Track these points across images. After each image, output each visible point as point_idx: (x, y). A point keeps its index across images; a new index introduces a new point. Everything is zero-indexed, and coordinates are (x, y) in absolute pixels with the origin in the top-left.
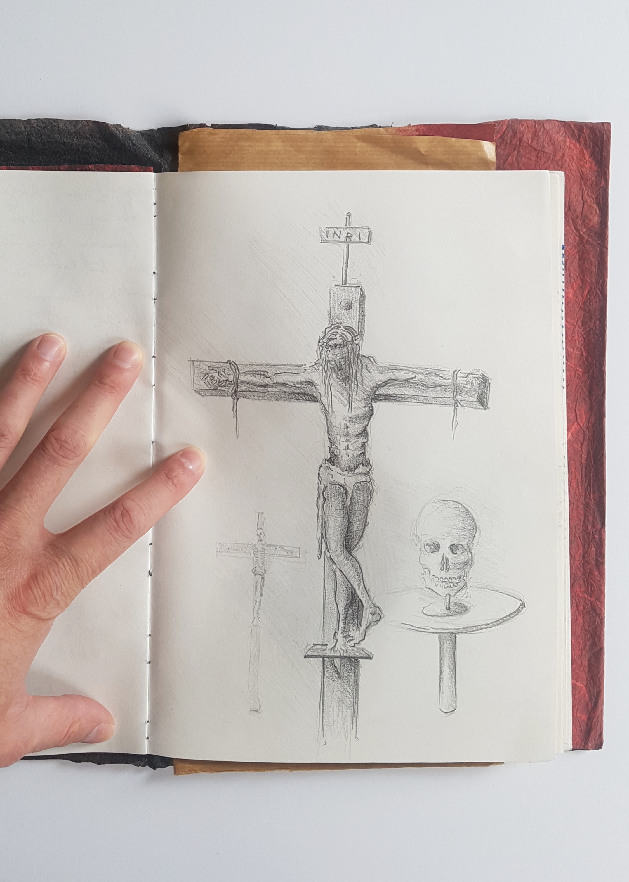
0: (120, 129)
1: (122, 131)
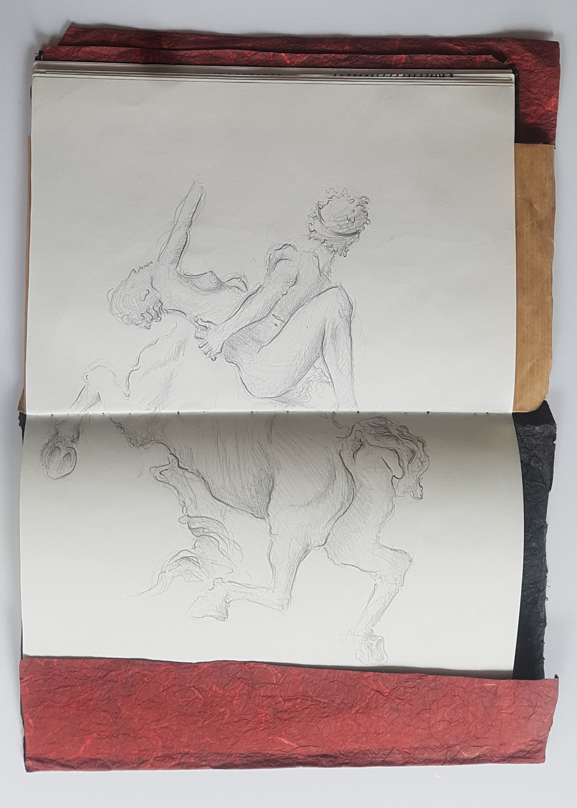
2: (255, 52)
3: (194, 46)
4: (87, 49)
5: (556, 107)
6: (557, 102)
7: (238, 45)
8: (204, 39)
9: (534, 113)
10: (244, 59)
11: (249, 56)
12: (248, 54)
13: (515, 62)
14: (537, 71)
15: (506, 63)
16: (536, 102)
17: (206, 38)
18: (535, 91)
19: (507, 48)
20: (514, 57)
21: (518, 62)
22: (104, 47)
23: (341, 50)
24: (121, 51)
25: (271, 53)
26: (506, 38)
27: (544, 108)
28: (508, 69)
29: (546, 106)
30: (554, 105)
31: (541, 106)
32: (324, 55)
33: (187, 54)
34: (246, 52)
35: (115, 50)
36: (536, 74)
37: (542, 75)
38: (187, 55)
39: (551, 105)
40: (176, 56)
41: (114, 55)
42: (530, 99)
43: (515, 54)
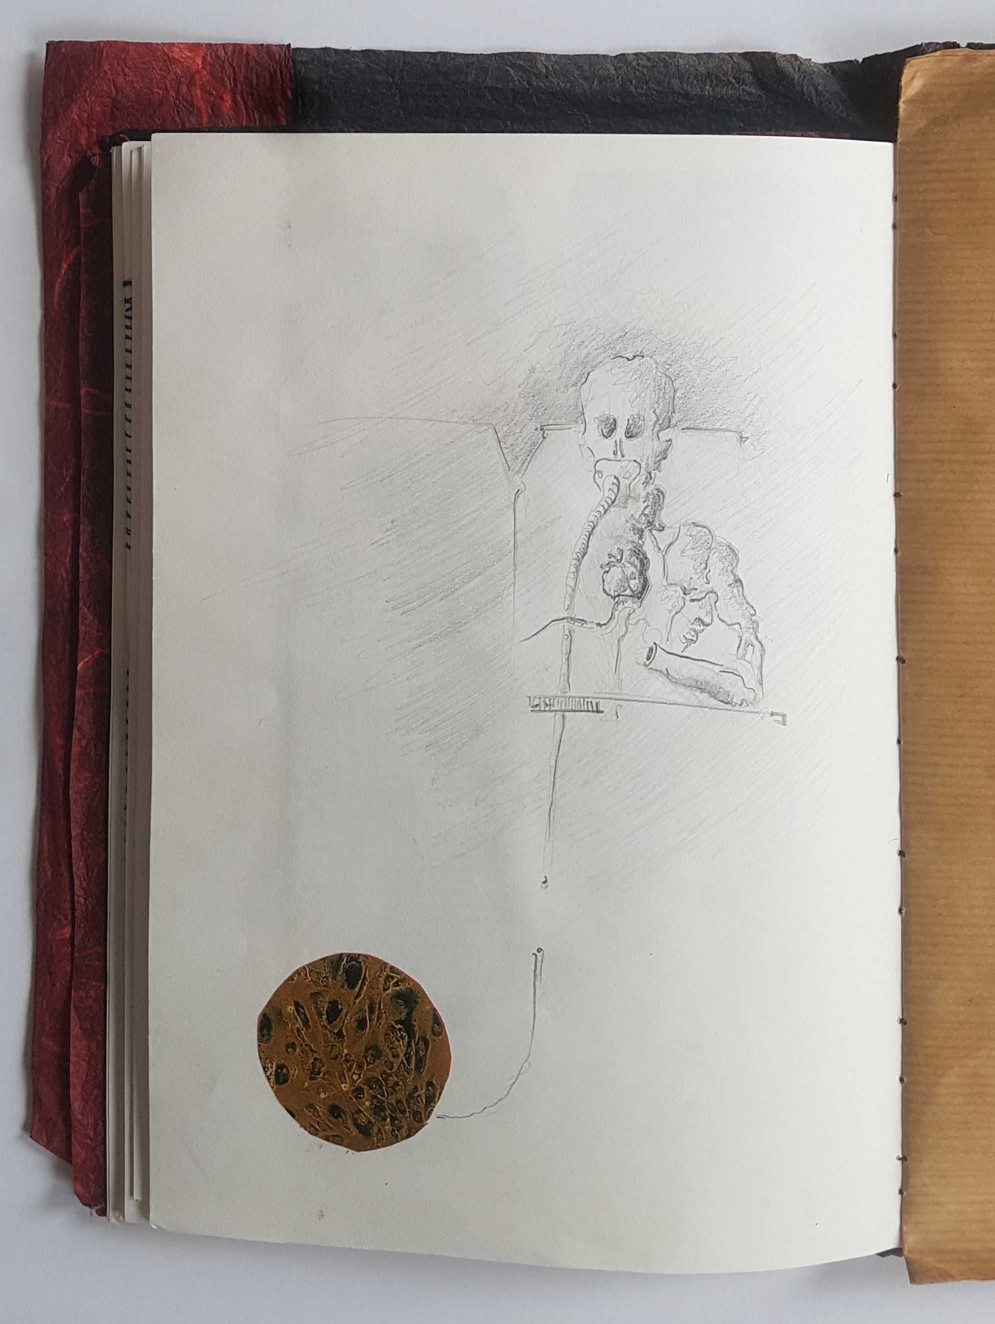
0: (797, 64)
1: (799, 69)
2: (75, 731)
3: (64, 869)
4: (76, 1106)
5: (194, 47)
6: (182, 46)
7: (60, 771)
8: (49, 844)
9: (210, 93)
10: (92, 754)
11: (84, 743)
12: (81, 746)
13: (94, 137)
14: (114, 92)
15: (96, 161)
16: (184, 89)
17: (45, 841)
18: (161, 92)
19: (64, 159)
20: (83, 142)
21: (94, 130)
22: (72, 1069)
23: (70, 532)
24: (79, 1031)
25: (78, 692)
26: (42, 159)
27: (197, 72)
28: (110, 154)
29: (194, 68)
30: (191, 51)
31: (193, 78)
32: (81, 572)
33: (81, 884)
34: (75, 750)
35: (78, 1045)
36: (120, 94)
37: (120, 79)
38: (84, 884)
39: (189, 57)
40: (87, 907)
41: (89, 1047)
42: (177, 102)
43: (77, 141)
